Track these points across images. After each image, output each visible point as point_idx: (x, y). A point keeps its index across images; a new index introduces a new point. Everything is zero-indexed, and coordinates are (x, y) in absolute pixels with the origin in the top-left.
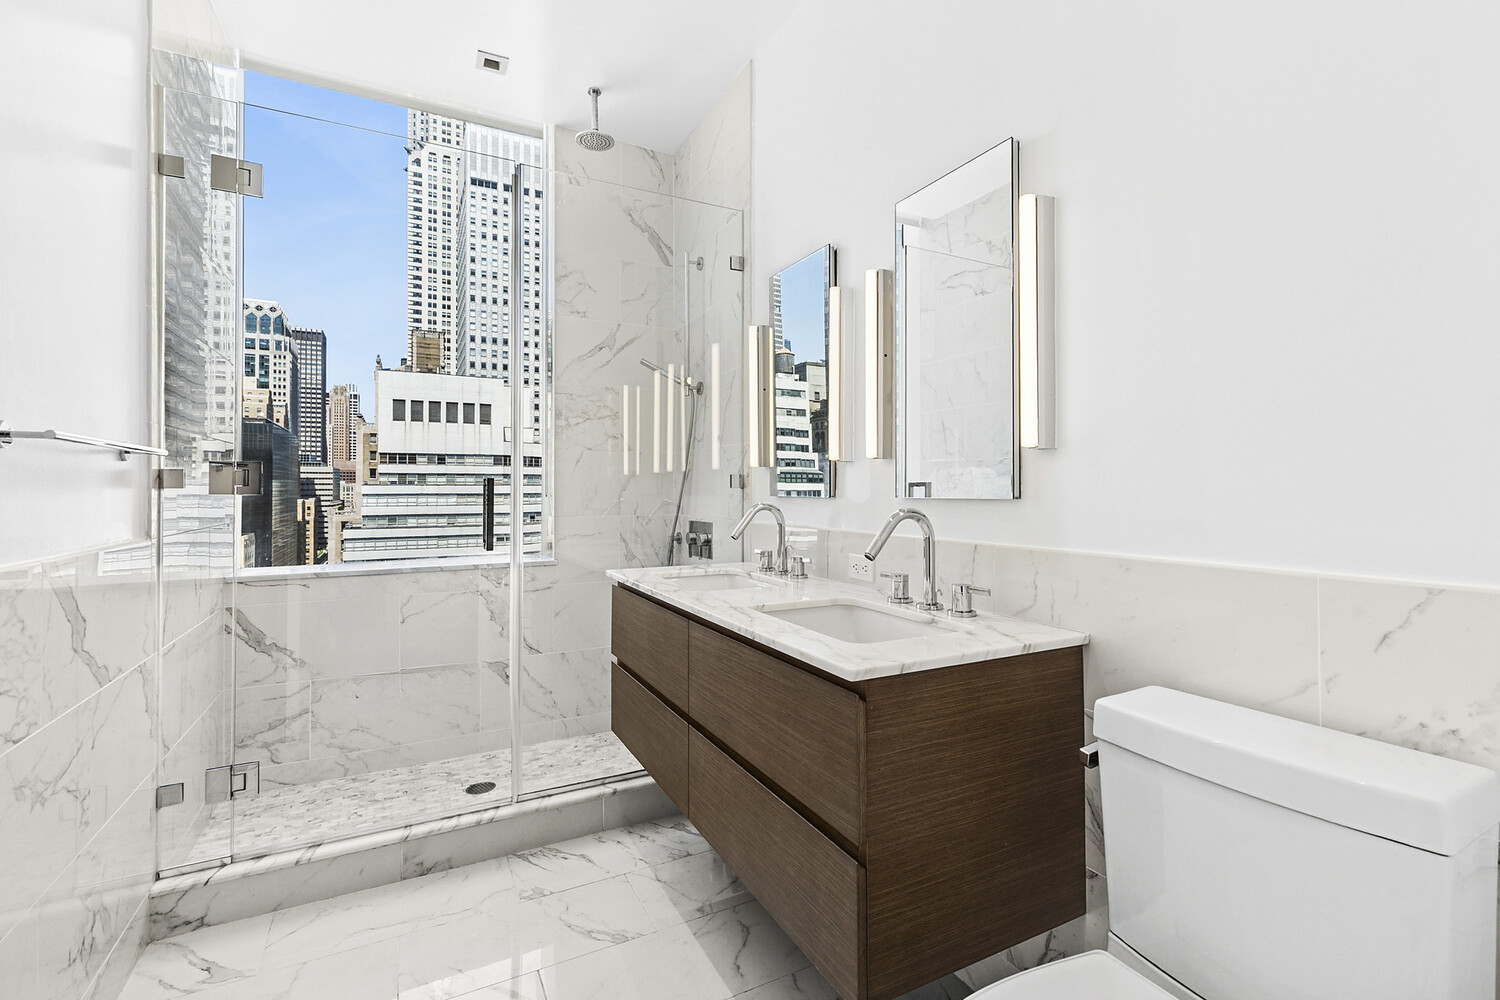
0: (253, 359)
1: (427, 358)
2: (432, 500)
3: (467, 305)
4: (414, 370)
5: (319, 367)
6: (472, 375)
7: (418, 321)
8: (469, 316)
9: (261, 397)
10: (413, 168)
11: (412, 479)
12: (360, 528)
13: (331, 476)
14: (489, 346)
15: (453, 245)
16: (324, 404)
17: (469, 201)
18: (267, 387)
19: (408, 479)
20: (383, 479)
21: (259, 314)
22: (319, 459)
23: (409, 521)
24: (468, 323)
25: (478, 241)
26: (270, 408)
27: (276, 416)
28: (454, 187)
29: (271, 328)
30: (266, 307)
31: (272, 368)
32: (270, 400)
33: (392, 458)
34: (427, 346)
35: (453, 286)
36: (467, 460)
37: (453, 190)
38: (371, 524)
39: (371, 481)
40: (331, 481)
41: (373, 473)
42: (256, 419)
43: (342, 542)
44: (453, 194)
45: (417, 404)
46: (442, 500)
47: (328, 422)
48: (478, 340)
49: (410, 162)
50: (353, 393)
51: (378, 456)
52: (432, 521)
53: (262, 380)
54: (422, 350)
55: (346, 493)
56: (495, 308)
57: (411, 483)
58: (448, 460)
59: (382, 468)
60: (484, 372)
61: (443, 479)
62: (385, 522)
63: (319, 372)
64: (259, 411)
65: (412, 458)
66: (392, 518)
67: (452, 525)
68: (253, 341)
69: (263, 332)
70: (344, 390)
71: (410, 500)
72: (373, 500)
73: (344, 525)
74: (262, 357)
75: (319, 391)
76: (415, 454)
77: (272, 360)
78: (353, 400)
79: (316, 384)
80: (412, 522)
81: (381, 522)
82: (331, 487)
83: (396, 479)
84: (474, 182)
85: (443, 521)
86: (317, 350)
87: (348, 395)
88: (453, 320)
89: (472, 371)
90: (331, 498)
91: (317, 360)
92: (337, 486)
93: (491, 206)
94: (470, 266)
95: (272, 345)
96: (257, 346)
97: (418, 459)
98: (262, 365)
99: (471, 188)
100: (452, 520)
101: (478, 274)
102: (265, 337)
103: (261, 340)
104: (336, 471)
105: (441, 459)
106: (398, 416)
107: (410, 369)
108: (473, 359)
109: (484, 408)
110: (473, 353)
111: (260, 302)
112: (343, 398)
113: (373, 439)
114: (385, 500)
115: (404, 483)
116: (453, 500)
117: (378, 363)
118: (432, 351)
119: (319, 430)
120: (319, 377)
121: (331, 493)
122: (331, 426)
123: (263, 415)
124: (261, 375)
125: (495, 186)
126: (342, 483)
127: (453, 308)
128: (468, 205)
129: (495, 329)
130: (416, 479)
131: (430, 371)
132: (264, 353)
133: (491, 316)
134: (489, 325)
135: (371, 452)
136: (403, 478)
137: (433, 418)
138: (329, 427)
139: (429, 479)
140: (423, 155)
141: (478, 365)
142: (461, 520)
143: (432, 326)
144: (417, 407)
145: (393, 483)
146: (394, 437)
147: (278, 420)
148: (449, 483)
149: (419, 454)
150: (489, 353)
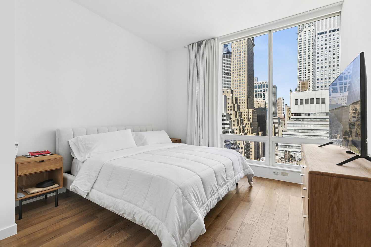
0: (262, 94)
1: (304, 87)
2: (306, 125)
3: (316, 70)
4: (300, 91)
5: (275, 94)
6: (317, 90)
7: (301, 78)
8: (317, 73)
9: (263, 102)
10: (299, 38)
11: (300, 120)
12: (286, 132)
13: (278, 119)
14: (324, 81)
15: (311, 55)
16: (276, 102)
17: (317, 40)
18: (264, 100)
19: (299, 120)
20: (292, 120)
21: (263, 84)
22: (275, 115)
23: (299, 131)
24: (316, 75)
25: (320, 51)
26: (265, 104)
27: (266, 106)
28: (311, 38)
29: (265, 87)
30: (264, 82)
31: (265, 95)
32: (265, 103)
33: (295, 114)
34: (304, 84)
35: (311, 66)
36: (317, 114)
37: (311, 39)
38: (289, 131)
39: (289, 120)
40: (278, 120)
41: (289, 118)
42: (263, 107)
43: (282, 135)
44: (311, 40)
45: (302, 100)
46: (309, 125)
47: (277, 107)
48: (320, 79)
49: (298, 36)
50: (282, 99)
51: (291, 114)
52: (306, 131)
53: (264, 98)
54: (303, 85)
55: (281, 123)
56: (326, 69)
57: (300, 121)
58: (311, 114)
59: (292, 117)
60: (322, 89)
61: (310, 120)
62: (293, 131)
63: (275, 95)
64: (263, 105)
65: (300, 114)
66: (295, 130)
67: (312, 132)
68: (262, 90)
69: (264, 88)
70: (280, 98)
71: (299, 125)
72: (290, 125)
73: (282, 131)
74: (263, 93)
75: (275, 99)
76: (301, 113)
77: (265, 94)
78: (283, 101)
79: (274, 98)
80: (300, 131)
81: (292, 131)
82: (278, 122)
83: (296, 120)
84: (318, 34)
85: (310, 131)
86: (274, 90)
87: (281, 99)
88: (311, 75)
89: (318, 89)
90: (278, 124)
91: (274, 92)
92: (279, 121)
93: (324, 39)
94: (317, 59)
95: (265, 91)
96: (263, 91)
97: (302, 114)
98: (263, 95)
99: (317, 36)
100: (312, 131)
101: (320, 60)
102: (264, 89)
103: (263, 90)
104: (279, 118)
105: (309, 114)
106: (296, 103)
107: (299, 91)
108: (318, 85)
109: (323, 99)
110: (318, 83)
111: (263, 82)
112: (280, 100)
113: (289, 110)
114: (293, 125)
115: (298, 121)
116: (313, 125)
117: (291, 91)
118: (306, 85)
119: (275, 108)
120: (275, 96)
121: (278, 123)
122: (278, 107)
123: (264, 106)
124: (263, 97)
125: (326, 32)
126: (280, 121)
127: (311, 72)
128: (317, 41)
129: (326, 75)
130: (301, 120)
131: (305, 91)
132: (264, 92)
133: (324, 71)
134: (324, 74)
135: (289, 113)
136: (297, 119)
137: (306, 103)
138: (277, 108)
139: (305, 120)
140: (302, 33)
141: (320, 87)
142: (315, 131)
143: (305, 78)
144: (302, 101)
145: (295, 121)
146: (295, 109)
147: (267, 107)
148: (311, 121)
149: (302, 113)
150: (324, 83)
